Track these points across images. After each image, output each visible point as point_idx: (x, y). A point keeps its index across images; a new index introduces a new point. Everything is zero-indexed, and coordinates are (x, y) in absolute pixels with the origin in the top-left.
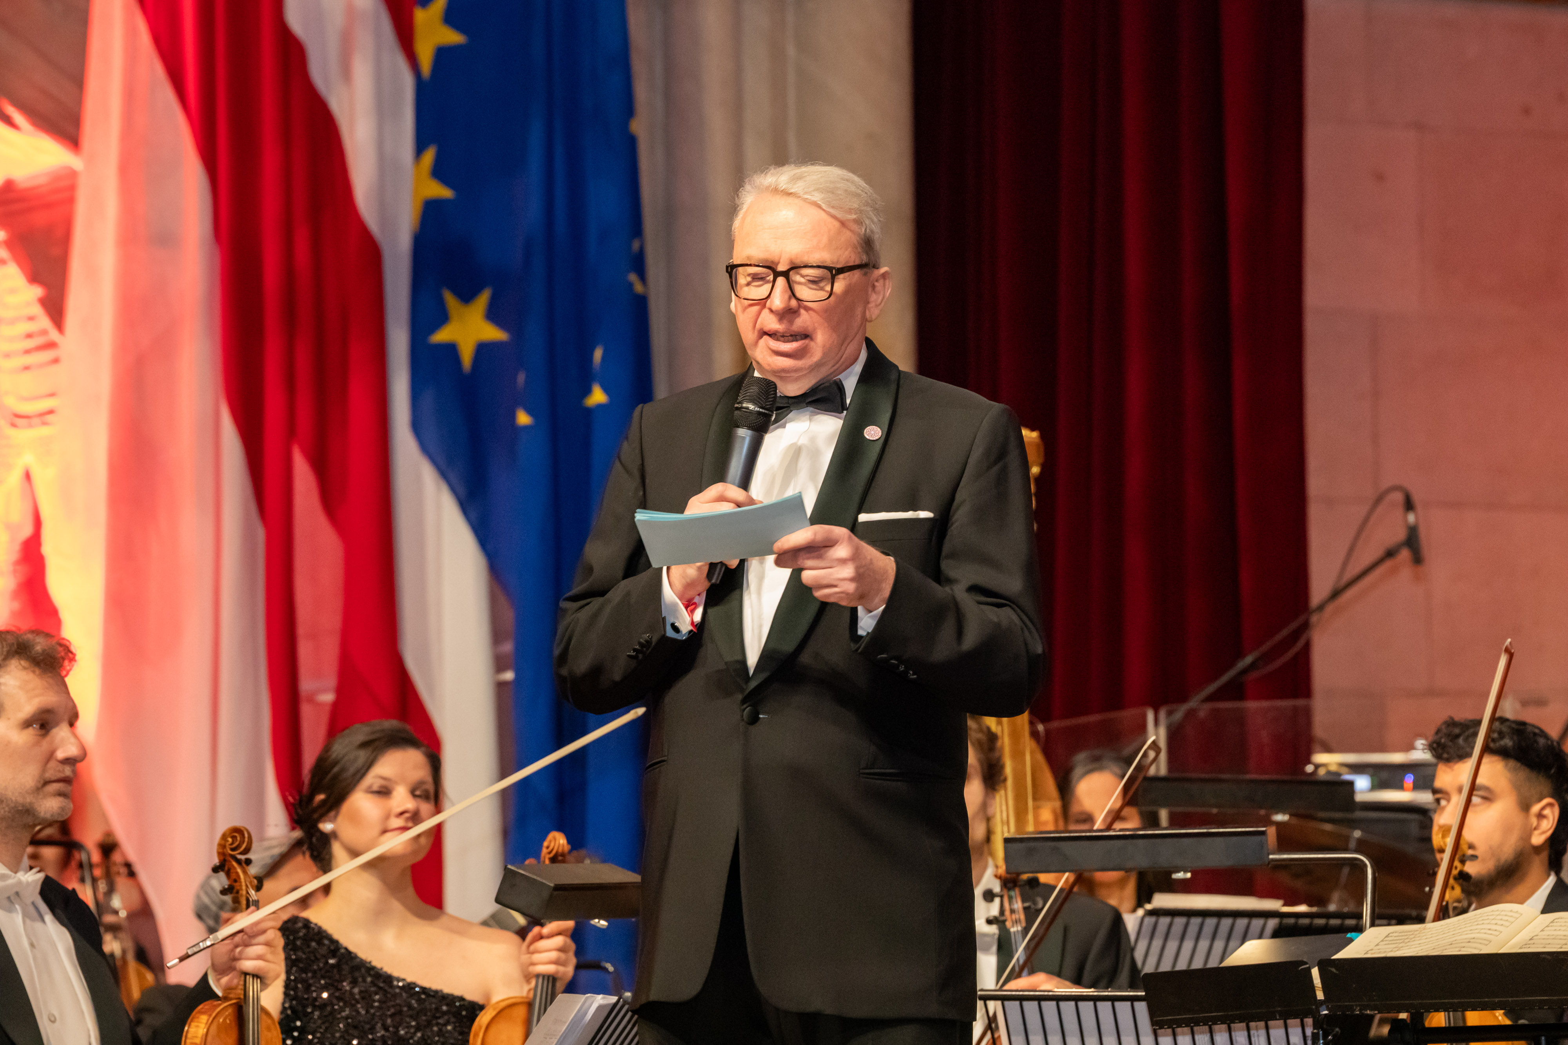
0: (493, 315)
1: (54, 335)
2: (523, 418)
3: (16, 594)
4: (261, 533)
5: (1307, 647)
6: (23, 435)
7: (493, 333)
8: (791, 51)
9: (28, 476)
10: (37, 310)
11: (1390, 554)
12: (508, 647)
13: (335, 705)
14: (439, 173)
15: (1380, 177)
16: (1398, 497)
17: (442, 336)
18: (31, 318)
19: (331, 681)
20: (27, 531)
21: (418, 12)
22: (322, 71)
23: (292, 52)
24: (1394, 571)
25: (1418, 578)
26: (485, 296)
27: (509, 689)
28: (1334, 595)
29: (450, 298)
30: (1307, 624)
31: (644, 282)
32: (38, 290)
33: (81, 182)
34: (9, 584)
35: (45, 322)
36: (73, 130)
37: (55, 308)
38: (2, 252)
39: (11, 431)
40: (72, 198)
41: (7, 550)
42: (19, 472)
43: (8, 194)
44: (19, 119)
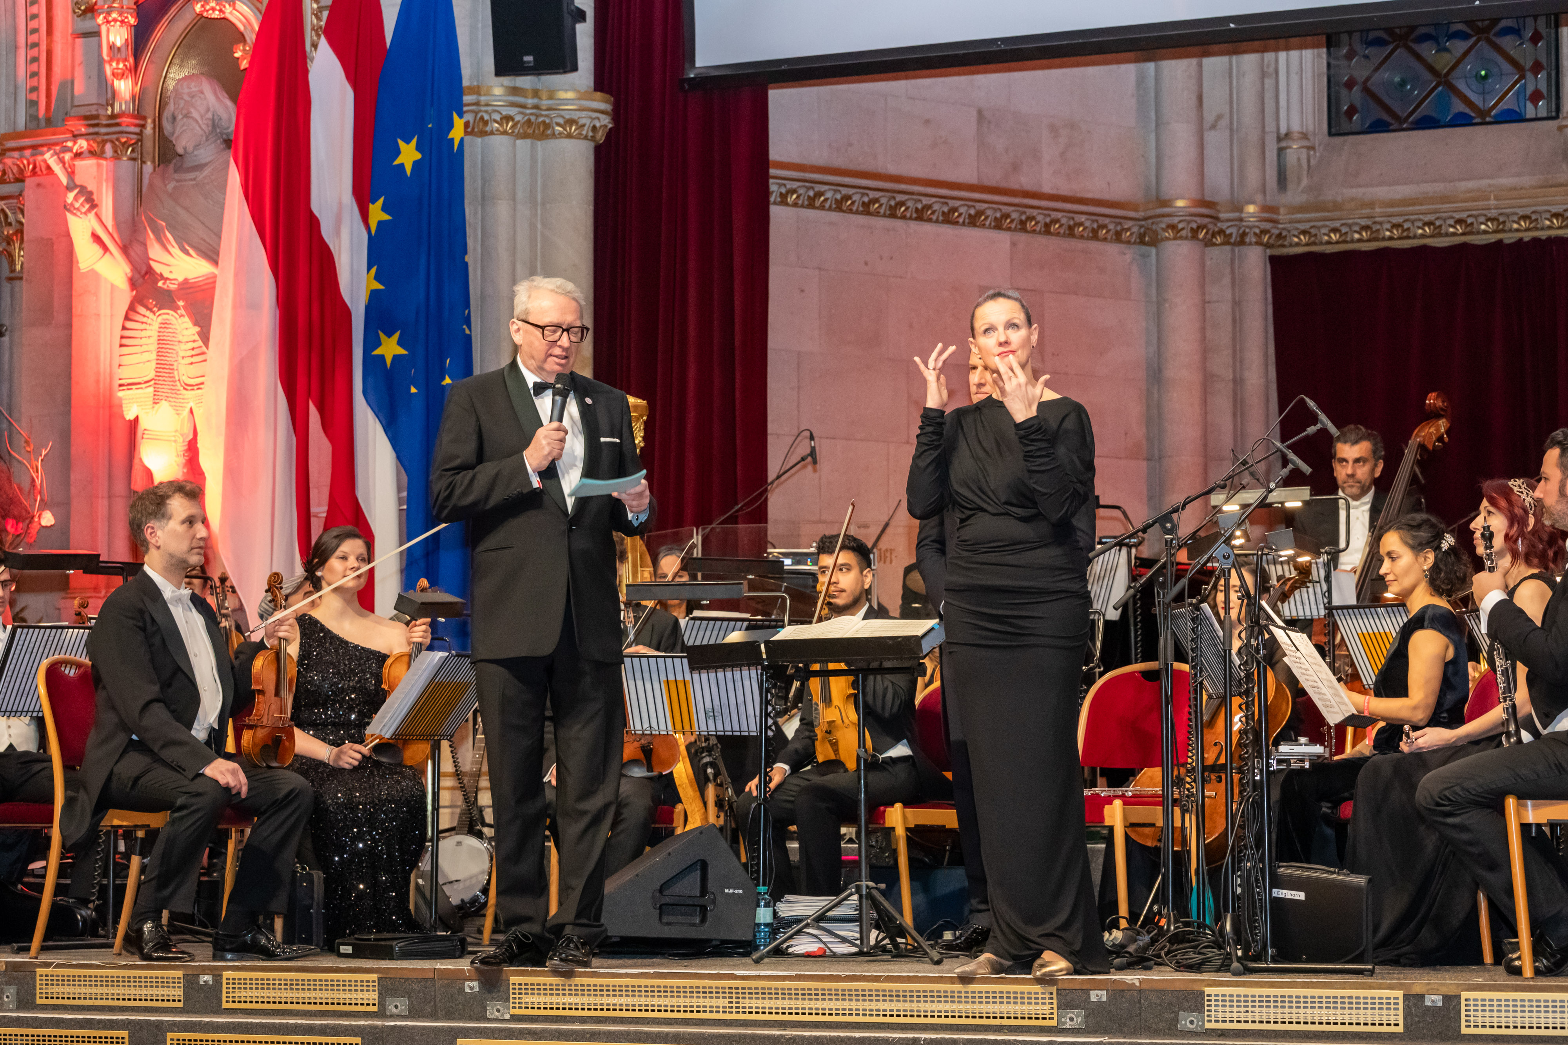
0: (400, 343)
1: (204, 349)
2: (413, 390)
3: (185, 465)
4: (294, 439)
5: (766, 500)
6: (189, 394)
7: (401, 351)
8: (539, 226)
9: (191, 411)
10: (197, 337)
11: (803, 459)
12: (405, 494)
13: (326, 518)
14: (377, 278)
15: (802, 291)
16: (807, 434)
17: (377, 352)
18: (194, 341)
19: (326, 508)
20: (191, 437)
21: (371, 206)
22: (326, 232)
23: (314, 223)
24: (805, 467)
25: (815, 470)
26: (397, 334)
27: (404, 513)
28: (778, 477)
29: (382, 335)
30: (766, 490)
31: (470, 329)
32: (197, 329)
33: (218, 280)
34: (182, 460)
35: (200, 343)
36: (215, 257)
37: (205, 337)
38: (182, 311)
39: (184, 392)
40: (214, 288)
41: (181, 446)
42: (188, 410)
43: (186, 286)
44: (191, 252)
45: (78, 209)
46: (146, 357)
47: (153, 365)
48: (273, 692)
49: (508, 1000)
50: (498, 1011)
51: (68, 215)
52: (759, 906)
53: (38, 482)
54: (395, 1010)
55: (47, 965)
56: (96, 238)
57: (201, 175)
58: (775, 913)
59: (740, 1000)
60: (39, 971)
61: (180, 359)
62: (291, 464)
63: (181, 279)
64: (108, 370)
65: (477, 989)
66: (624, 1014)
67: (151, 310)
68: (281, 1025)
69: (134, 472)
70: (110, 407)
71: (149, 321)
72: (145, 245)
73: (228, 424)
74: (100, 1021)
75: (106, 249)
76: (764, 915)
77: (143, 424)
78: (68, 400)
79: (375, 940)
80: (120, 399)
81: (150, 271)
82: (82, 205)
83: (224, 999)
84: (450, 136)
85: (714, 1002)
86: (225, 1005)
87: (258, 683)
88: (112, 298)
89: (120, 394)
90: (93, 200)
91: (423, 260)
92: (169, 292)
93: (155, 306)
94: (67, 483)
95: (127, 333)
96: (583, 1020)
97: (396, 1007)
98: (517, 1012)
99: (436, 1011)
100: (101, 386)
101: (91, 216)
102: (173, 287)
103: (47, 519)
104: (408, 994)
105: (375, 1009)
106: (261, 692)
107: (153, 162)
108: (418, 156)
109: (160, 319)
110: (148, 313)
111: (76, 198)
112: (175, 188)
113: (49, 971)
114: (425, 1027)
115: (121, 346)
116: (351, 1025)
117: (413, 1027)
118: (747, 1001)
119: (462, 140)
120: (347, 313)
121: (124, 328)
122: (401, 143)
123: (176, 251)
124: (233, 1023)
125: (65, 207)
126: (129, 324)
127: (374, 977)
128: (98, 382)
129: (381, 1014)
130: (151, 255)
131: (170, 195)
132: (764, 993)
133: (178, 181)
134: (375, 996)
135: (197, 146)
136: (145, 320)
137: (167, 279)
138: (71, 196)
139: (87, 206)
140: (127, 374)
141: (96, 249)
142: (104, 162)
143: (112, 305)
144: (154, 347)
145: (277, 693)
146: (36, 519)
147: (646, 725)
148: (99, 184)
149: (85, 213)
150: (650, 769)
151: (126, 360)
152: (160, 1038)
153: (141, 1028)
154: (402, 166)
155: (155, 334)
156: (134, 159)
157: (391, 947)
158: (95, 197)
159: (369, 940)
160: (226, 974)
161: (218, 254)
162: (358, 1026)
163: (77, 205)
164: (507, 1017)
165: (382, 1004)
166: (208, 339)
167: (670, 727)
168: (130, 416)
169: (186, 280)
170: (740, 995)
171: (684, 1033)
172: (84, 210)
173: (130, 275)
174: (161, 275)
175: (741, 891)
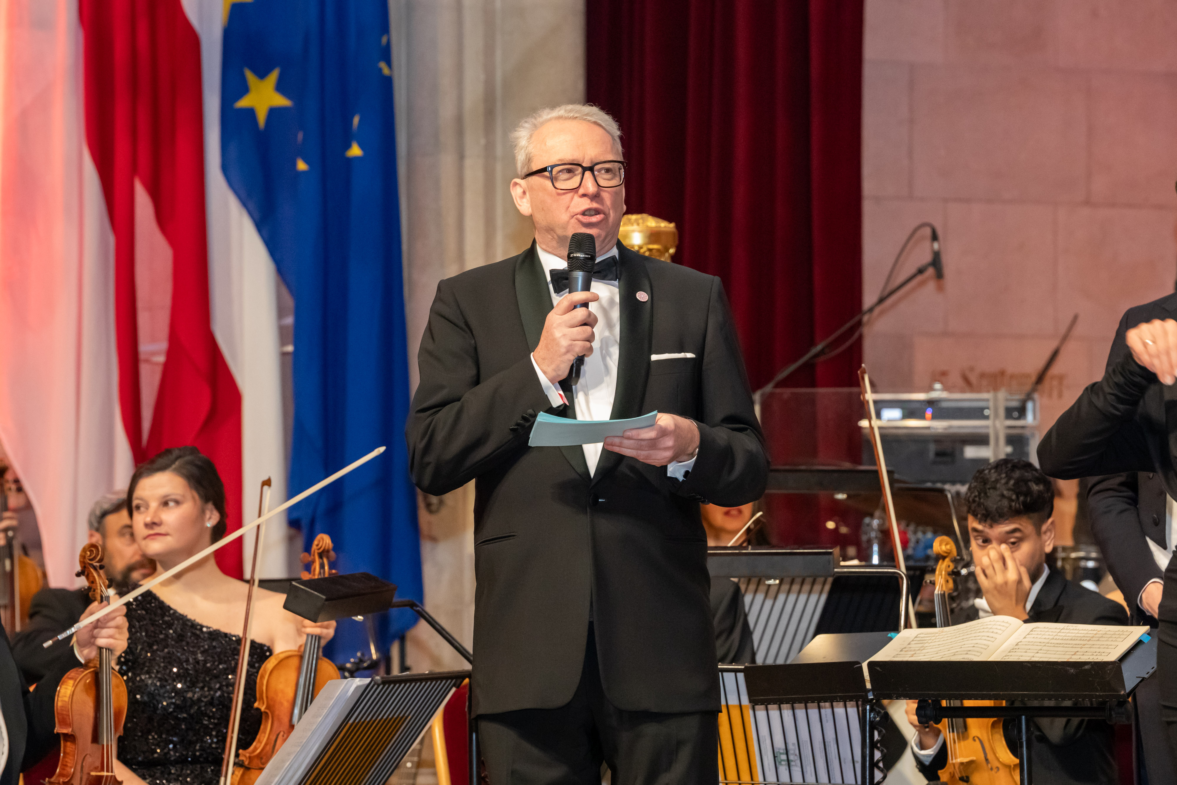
0: (281, 88)
2: (302, 166)
4: (112, 239)
5: (860, 338)
7: (281, 101)
11: (921, 271)
13: (166, 365)
16: (928, 231)
17: (243, 103)
19: (163, 348)
24: (922, 283)
25: (940, 288)
26: (275, 74)
27: (290, 359)
28: (881, 300)
29: (250, 75)
30: (860, 322)
31: (389, 64)
120: (193, 41)
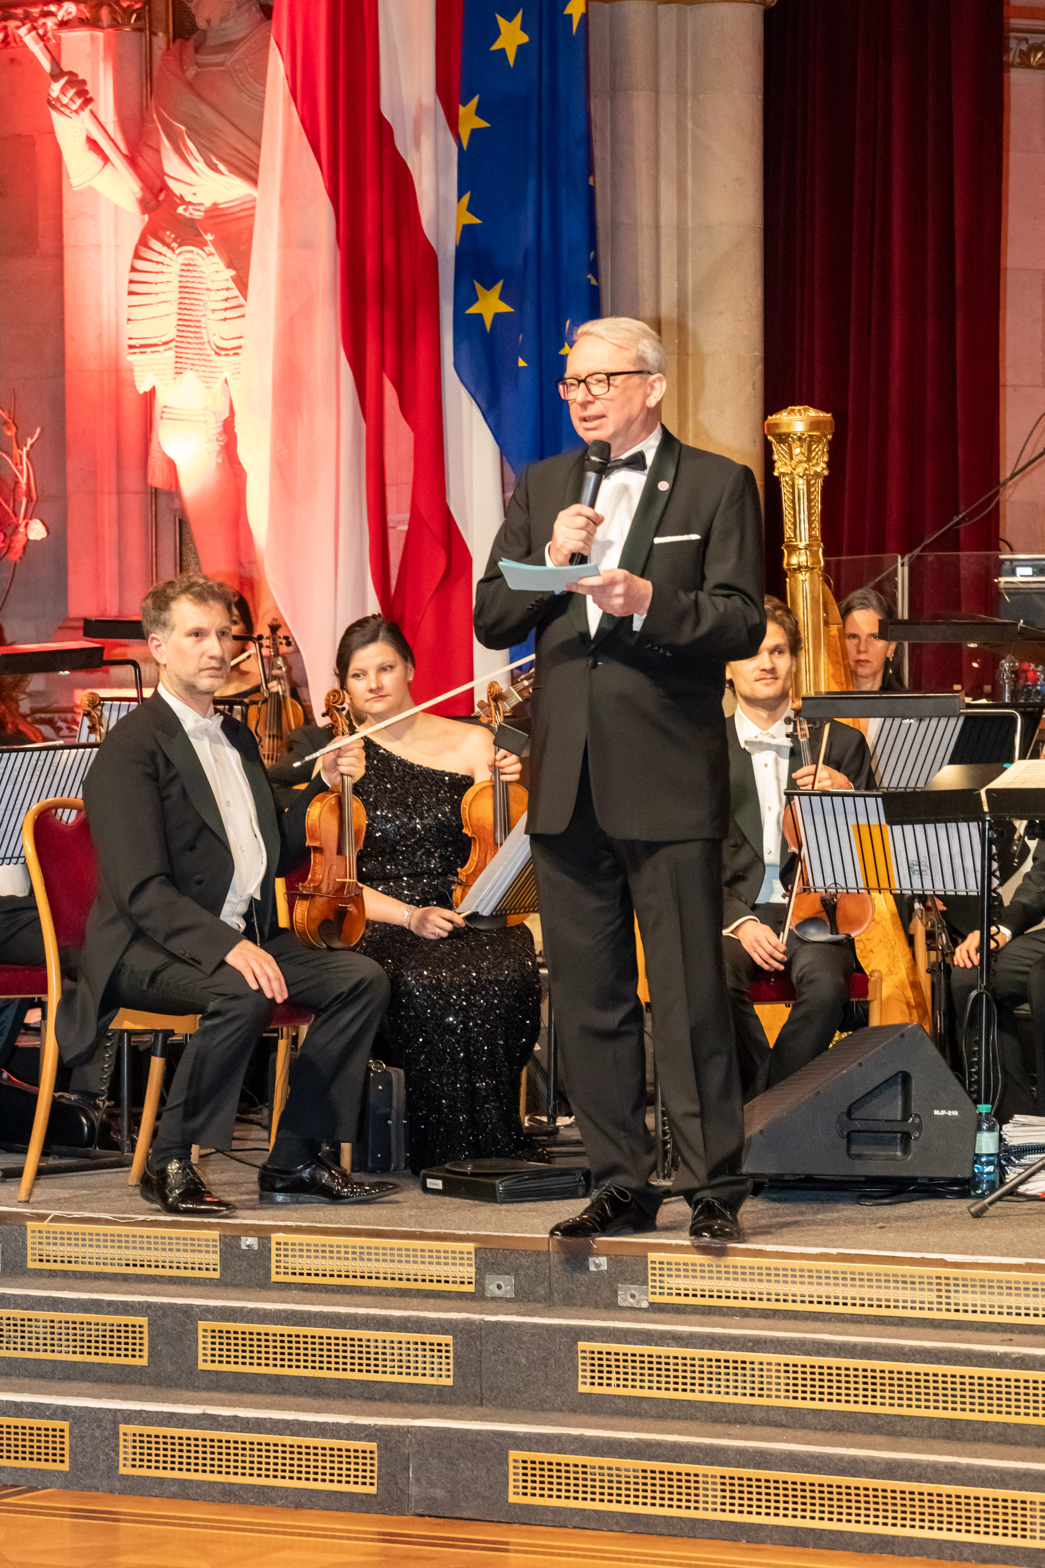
0: (503, 297)
1: (241, 300)
2: (522, 363)
3: (220, 453)
4: (364, 425)
5: (998, 504)
6: (222, 361)
7: (504, 308)
8: (690, 125)
10: (231, 284)
13: (409, 532)
14: (472, 209)
17: (472, 310)
18: (228, 289)
19: (407, 516)
20: (226, 415)
21: (461, 108)
22: (402, 143)
23: (384, 131)
26: (499, 285)
28: (1013, 476)
29: (478, 286)
30: (997, 492)
31: (597, 277)
32: (232, 273)
33: (258, 205)
34: (215, 447)
35: (236, 292)
36: (252, 173)
37: (242, 283)
38: (210, 248)
39: (216, 357)
40: (253, 215)
41: (214, 427)
42: (221, 382)
43: (214, 212)
44: (221, 167)
45: (66, 106)
46: (164, 309)
47: (174, 320)
48: (335, 850)
49: (645, 1282)
50: (633, 1296)
51: (53, 113)
52: (979, 1129)
53: (23, 480)
54: (498, 1293)
55: (42, 1218)
56: (92, 144)
57: (230, 59)
58: (1001, 1139)
59: (952, 1294)
60: (31, 1225)
61: (209, 313)
62: (359, 460)
63: (208, 204)
64: (113, 321)
65: (604, 1267)
66: (798, 1307)
67: (168, 246)
68: (348, 1316)
69: (151, 461)
70: (118, 371)
71: (166, 261)
72: (158, 151)
73: (276, 405)
74: (110, 1303)
75: (106, 159)
76: (986, 1143)
77: (161, 400)
78: (60, 357)
79: (473, 1175)
80: (131, 362)
81: (164, 187)
82: (71, 99)
83: (274, 1270)
84: (567, 11)
85: (918, 1295)
86: (275, 1278)
87: (313, 838)
88: (116, 223)
89: (130, 358)
90: (86, 92)
91: (532, 185)
92: (192, 222)
93: (174, 240)
94: (61, 472)
95: (137, 276)
96: (745, 1313)
97: (499, 1287)
98: (658, 1299)
99: (551, 1293)
100: (105, 343)
101: (85, 114)
102: (198, 215)
103: (37, 531)
104: (515, 1271)
105: (471, 1288)
106: (319, 850)
107: (166, 32)
108: (524, 38)
109: (181, 259)
110: (164, 250)
111: (63, 91)
112: (197, 75)
113: (44, 1225)
114: (535, 1326)
115: (131, 293)
116: (439, 1320)
117: (520, 1325)
118: (961, 1295)
119: (585, 17)
120: (431, 257)
121: (133, 269)
122: (501, 20)
123: (200, 164)
124: (285, 1311)
125: (49, 102)
126: (140, 264)
127: (470, 1246)
128: (100, 336)
129: (478, 1297)
130: (167, 170)
131: (191, 85)
132: (984, 1286)
133: (199, 65)
134: (472, 1270)
135: (223, 20)
136: (160, 258)
137: (190, 203)
138: (56, 88)
139: (79, 102)
140: (139, 331)
141: (94, 159)
142: (100, 34)
143: (116, 232)
144: (174, 296)
145: (340, 851)
146: (22, 530)
147: (830, 881)
148: (95, 64)
149: (76, 112)
150: (834, 930)
151: (136, 313)
152: (191, 1327)
153: (165, 1315)
154: (502, 51)
155: (175, 279)
156: (140, 30)
157: (494, 1187)
158: (88, 87)
159: (465, 1174)
160: (276, 1237)
161: (256, 168)
162: (449, 1321)
163: (65, 100)
164: (645, 1305)
165: (480, 1282)
166: (246, 286)
167: (862, 884)
168: (143, 388)
169: (215, 204)
170: (952, 1288)
171: (877, 1345)
172: (74, 107)
173: (139, 195)
174: (181, 198)
175: (955, 1113)
